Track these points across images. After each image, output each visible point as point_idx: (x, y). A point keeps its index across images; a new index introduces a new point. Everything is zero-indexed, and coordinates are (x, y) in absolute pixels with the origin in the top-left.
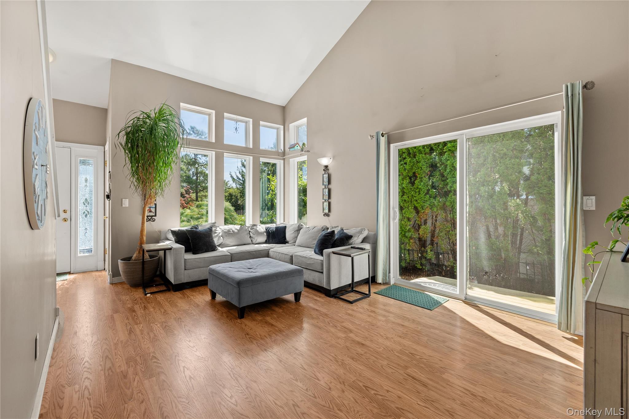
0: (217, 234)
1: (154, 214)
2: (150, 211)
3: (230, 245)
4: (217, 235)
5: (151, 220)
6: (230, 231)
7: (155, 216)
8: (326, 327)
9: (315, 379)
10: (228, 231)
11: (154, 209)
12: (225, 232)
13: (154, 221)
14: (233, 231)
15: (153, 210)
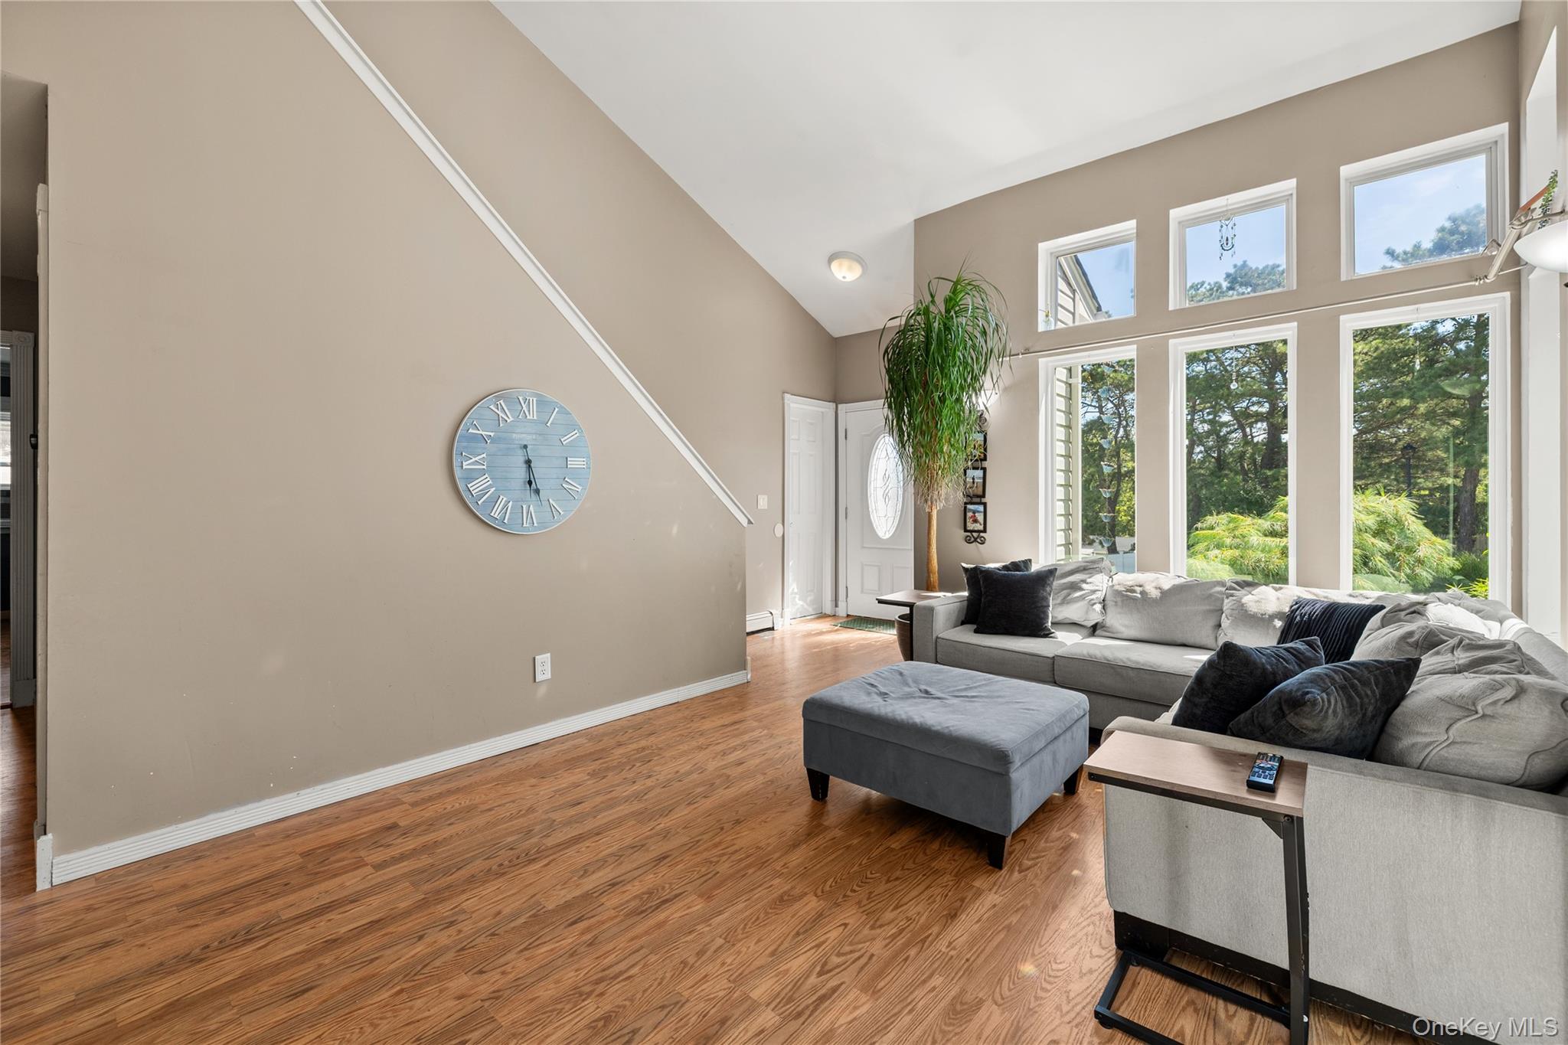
0: (1083, 592)
1: (981, 528)
2: (975, 521)
3: (1124, 636)
4: (1082, 598)
5: (979, 540)
6: (1134, 591)
7: (985, 531)
8: (818, 946)
9: (529, 945)
10: (1127, 591)
11: (982, 514)
12: (1118, 593)
13: (983, 543)
14: (1143, 593)
15: (980, 517)
